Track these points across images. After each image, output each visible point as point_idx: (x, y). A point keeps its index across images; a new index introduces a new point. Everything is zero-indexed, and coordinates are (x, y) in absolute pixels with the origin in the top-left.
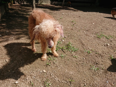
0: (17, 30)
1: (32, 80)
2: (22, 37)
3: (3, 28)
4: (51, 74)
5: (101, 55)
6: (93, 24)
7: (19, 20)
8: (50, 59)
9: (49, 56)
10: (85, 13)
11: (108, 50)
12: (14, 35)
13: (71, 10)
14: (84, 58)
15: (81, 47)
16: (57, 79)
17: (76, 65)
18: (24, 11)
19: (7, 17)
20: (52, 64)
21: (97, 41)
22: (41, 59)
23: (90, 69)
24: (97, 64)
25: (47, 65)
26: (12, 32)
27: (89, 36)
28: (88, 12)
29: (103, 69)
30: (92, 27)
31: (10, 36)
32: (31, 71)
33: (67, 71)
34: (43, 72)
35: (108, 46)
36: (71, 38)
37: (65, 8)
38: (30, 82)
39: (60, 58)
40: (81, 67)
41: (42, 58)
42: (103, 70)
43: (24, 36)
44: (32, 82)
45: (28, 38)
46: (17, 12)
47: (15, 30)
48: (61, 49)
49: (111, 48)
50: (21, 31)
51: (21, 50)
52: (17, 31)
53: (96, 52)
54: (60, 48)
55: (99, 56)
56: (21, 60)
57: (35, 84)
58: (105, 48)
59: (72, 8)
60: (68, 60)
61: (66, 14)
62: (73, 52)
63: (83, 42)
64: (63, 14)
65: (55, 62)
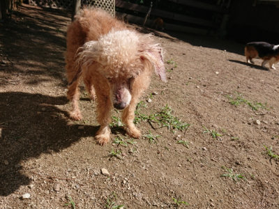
0: (31, 62)
1: (70, 192)
2: (45, 80)
4: (125, 182)
5: (243, 143)
6: (217, 73)
7: (38, 41)
8: (118, 141)
9: (116, 134)
10: (195, 48)
11: (258, 135)
12: (22, 72)
14: (205, 148)
15: (193, 120)
16: (139, 195)
17: (186, 163)
18: (51, 23)
19: (7, 30)
20: (124, 154)
21: (230, 111)
22: (95, 139)
23: (221, 176)
24: (237, 164)
25: (111, 156)
26: (18, 67)
27: (211, 98)
28: (203, 46)
29: (252, 179)
30: (214, 79)
31: (13, 75)
32: (69, 170)
33: (164, 175)
34: (101, 173)
35: (257, 124)
36: (169, 98)
38: (66, 197)
39: (145, 143)
40: (200, 170)
41: (98, 137)
42: (252, 182)
43: (50, 78)
44: (70, 197)
45: (59, 85)
46: (34, 22)
47: (26, 62)
48: (146, 120)
49: (265, 131)
50: (40, 67)
51: (41, 111)
52: (31, 66)
53: (232, 136)
54: (144, 118)
55: (240, 146)
56: (41, 137)
57: (79, 205)
58: (251, 128)
59: (166, 35)
60: (166, 148)
62: (176, 131)
63: (199, 109)
65: (132, 151)
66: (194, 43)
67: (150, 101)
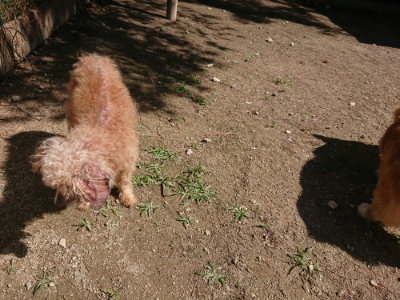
3: (40, 74)
5: (272, 234)
6: (353, 104)
10: (361, 48)
13: (314, 29)
14: (208, 233)
17: (166, 248)
20: (97, 226)
23: (196, 273)
25: (82, 226)
26: (56, 93)
29: (237, 287)
31: (44, 105)
33: (125, 259)
34: (58, 243)
35: (328, 208)
37: (296, 14)
39: (134, 214)
42: (233, 290)
53: (265, 221)
54: (159, 180)
55: (264, 237)
57: (18, 271)
59: (324, 20)
61: (285, 40)
63: (253, 171)
64: (270, 40)
65: (109, 223)
66: (364, 38)
67: (190, 152)
